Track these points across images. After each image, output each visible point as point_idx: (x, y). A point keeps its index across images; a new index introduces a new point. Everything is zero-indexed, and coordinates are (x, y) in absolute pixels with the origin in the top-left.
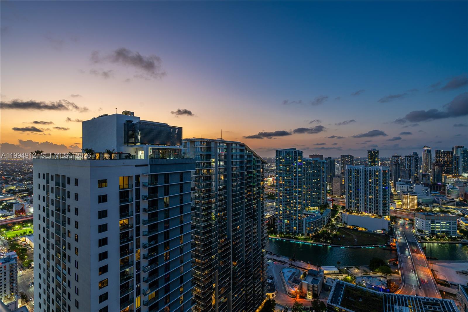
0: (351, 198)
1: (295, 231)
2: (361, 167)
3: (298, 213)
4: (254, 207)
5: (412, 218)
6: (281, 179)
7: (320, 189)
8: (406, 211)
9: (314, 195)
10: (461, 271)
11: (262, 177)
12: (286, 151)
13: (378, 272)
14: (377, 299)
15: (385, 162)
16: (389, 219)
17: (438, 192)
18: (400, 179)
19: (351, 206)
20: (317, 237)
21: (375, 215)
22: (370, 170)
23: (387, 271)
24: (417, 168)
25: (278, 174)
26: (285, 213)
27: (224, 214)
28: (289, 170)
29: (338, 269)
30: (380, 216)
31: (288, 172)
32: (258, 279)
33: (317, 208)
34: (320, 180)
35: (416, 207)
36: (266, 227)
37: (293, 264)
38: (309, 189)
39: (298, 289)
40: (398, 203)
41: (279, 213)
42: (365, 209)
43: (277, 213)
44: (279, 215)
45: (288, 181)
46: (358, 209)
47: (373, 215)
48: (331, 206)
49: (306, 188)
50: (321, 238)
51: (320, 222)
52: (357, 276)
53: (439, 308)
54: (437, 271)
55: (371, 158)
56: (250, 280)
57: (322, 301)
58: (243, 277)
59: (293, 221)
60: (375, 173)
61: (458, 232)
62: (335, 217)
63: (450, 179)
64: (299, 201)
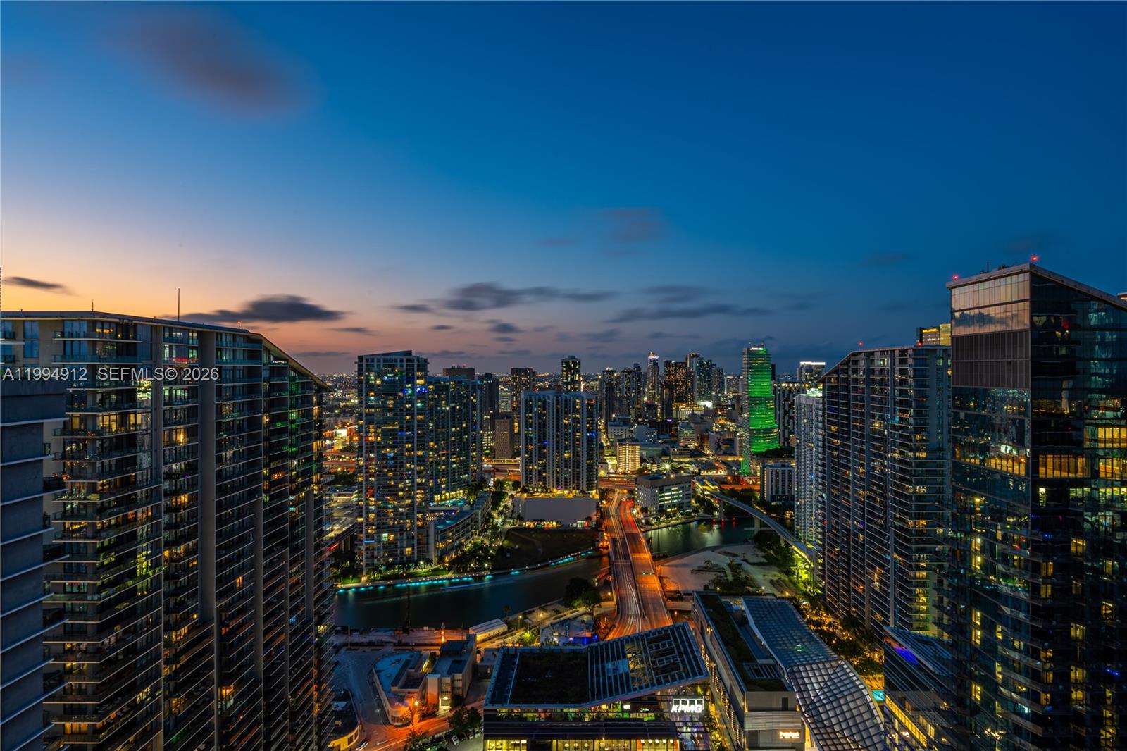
0: (531, 462)
1: (410, 557)
2: (550, 394)
3: (416, 512)
4: (292, 513)
5: (633, 487)
6: (371, 430)
7: (467, 449)
8: (623, 476)
9: (454, 463)
10: (697, 568)
11: (318, 428)
12: (385, 357)
13: (579, 606)
14: (577, 661)
15: (591, 383)
16: (597, 497)
17: (667, 436)
18: (614, 416)
19: (531, 479)
20: (460, 562)
21: (574, 491)
22: (566, 400)
23: (594, 600)
24: (639, 393)
25: (364, 419)
26: (384, 516)
27: (187, 548)
28: (394, 406)
29: (507, 623)
30: (583, 492)
31: (390, 410)
33: (460, 494)
34: (467, 428)
35: (638, 466)
36: (331, 563)
37: (404, 640)
38: (443, 449)
39: (417, 699)
40: (611, 463)
41: (367, 519)
42: (557, 481)
43: (361, 519)
44: (367, 525)
45: (391, 435)
46: (544, 484)
47: (571, 492)
48: (491, 484)
49: (436, 449)
50: (469, 561)
51: (468, 525)
52: (542, 627)
53: (670, 643)
54: (666, 578)
55: (567, 374)
56: (280, 722)
57: (472, 708)
58: (257, 723)
59: (405, 534)
60: (574, 407)
61: (693, 501)
62: (501, 509)
63: (683, 411)
64: (419, 481)
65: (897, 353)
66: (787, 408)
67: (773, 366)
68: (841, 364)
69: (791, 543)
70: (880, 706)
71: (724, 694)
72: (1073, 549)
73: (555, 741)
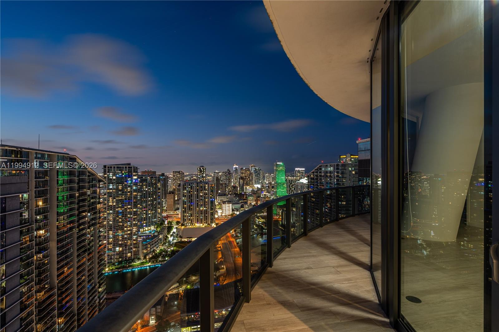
0: (185, 212)
1: (130, 258)
4: (88, 237)
7: (156, 207)
9: (150, 214)
12: (117, 166)
18: (219, 191)
19: (185, 220)
20: (154, 258)
24: (230, 182)
25: (107, 195)
26: (117, 239)
28: (122, 188)
30: (209, 224)
31: (120, 191)
33: (153, 228)
35: (231, 213)
38: (144, 208)
40: (220, 211)
41: (108, 241)
42: (197, 220)
43: (105, 242)
44: (108, 244)
45: (120, 202)
46: (191, 221)
47: (204, 225)
48: (166, 223)
49: (141, 208)
50: (158, 257)
51: (157, 241)
52: (194, 283)
55: (200, 174)
59: (127, 247)
60: (205, 188)
61: (255, 226)
62: (171, 234)
63: (249, 189)
64: (134, 222)
66: (291, 187)
68: (315, 170)
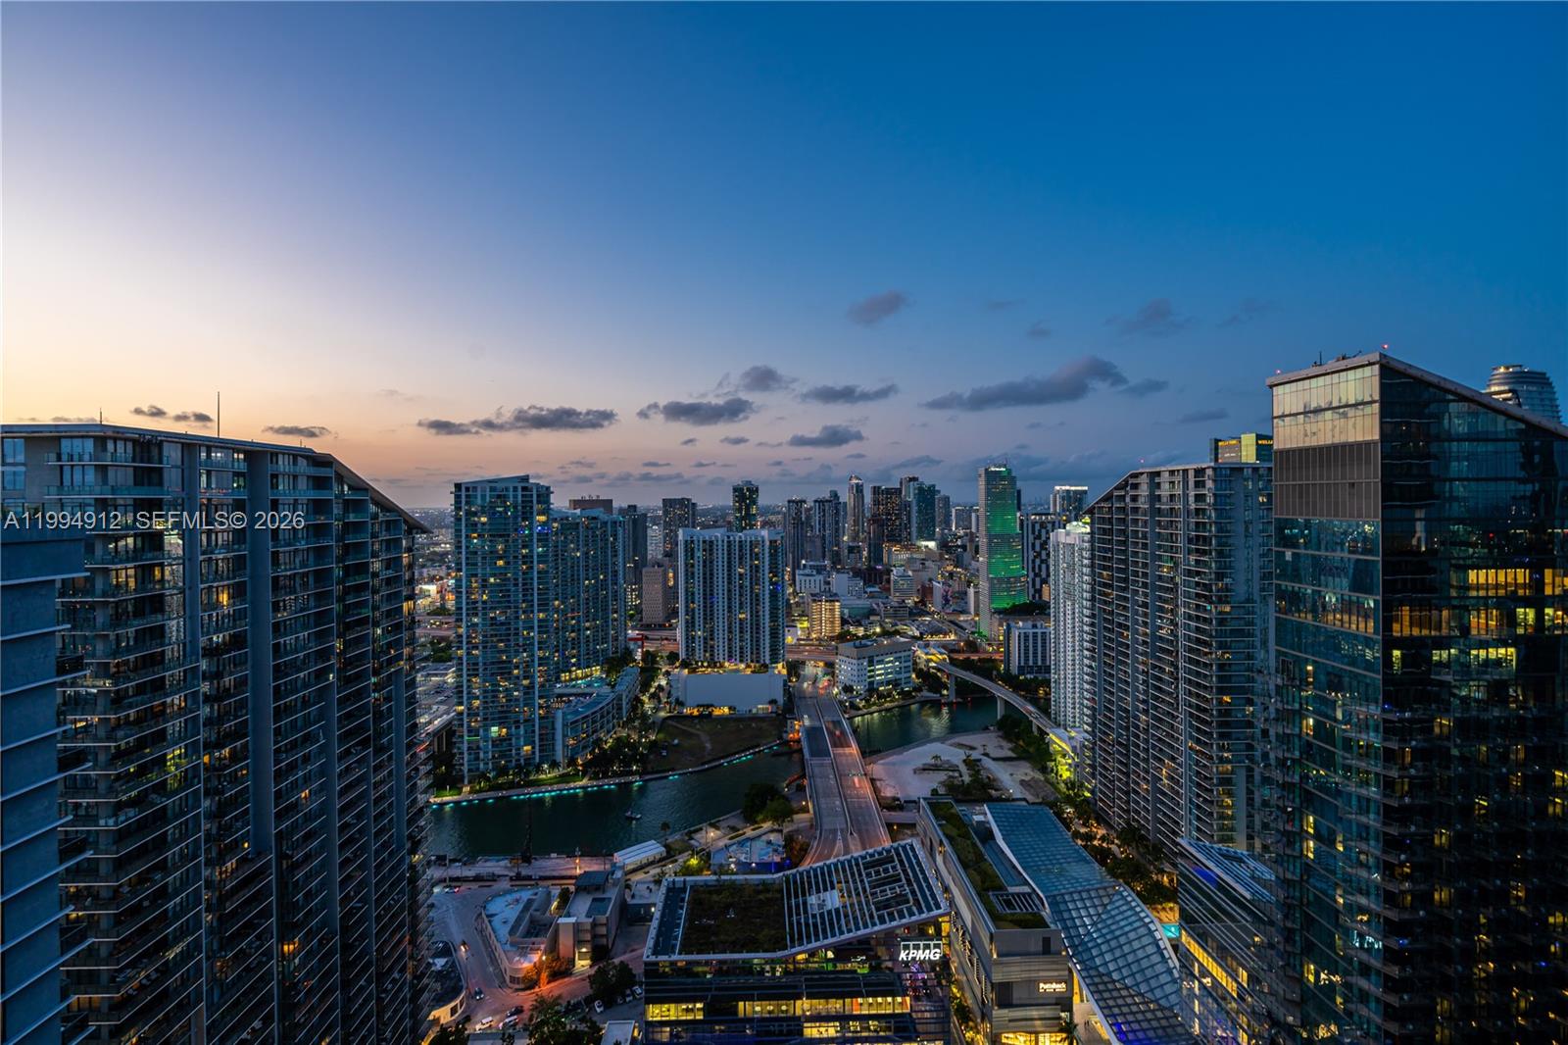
0: (693, 626)
1: (529, 760)
2: (718, 534)
3: (537, 697)
4: (376, 700)
5: (830, 658)
6: (474, 585)
7: (605, 610)
8: (817, 643)
9: (588, 629)
10: (921, 766)
11: (403, 585)
12: (493, 485)
13: (764, 821)
14: (769, 895)
15: (771, 517)
16: (784, 672)
17: (877, 589)
18: (803, 562)
19: (693, 649)
20: (600, 765)
21: (752, 665)
22: (740, 542)
23: (784, 814)
24: (837, 530)
25: (464, 569)
26: (493, 702)
27: (233, 752)
28: (505, 552)
29: (666, 846)
30: (765, 666)
31: (500, 557)
32: (396, 975)
33: (597, 671)
34: (605, 581)
35: (838, 630)
36: (428, 768)
37: (524, 873)
38: (573, 610)
39: (545, 952)
40: (802, 625)
41: (469, 708)
42: (730, 652)
43: (461, 708)
44: (469, 715)
45: (501, 591)
46: (712, 655)
47: (749, 667)
48: (638, 656)
49: (563, 610)
50: (611, 762)
51: (608, 713)
52: (713, 850)
53: (894, 868)
54: (880, 780)
55: (741, 506)
56: (362, 989)
57: (622, 962)
58: (331, 991)
59: (522, 726)
60: (752, 550)
61: (914, 676)
62: (652, 690)
63: (897, 554)
64: (540, 653)
65: (1191, 474)
66: (1038, 549)
67: (1019, 492)
68: (1116, 488)
69: (1048, 731)
70: (1173, 946)
71: (963, 934)
72: (1437, 730)
73: (741, 1004)
